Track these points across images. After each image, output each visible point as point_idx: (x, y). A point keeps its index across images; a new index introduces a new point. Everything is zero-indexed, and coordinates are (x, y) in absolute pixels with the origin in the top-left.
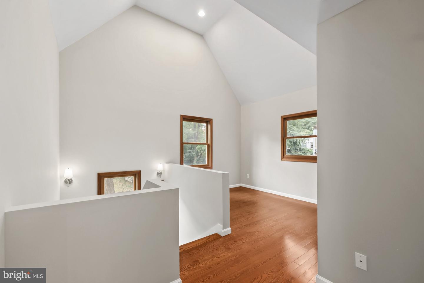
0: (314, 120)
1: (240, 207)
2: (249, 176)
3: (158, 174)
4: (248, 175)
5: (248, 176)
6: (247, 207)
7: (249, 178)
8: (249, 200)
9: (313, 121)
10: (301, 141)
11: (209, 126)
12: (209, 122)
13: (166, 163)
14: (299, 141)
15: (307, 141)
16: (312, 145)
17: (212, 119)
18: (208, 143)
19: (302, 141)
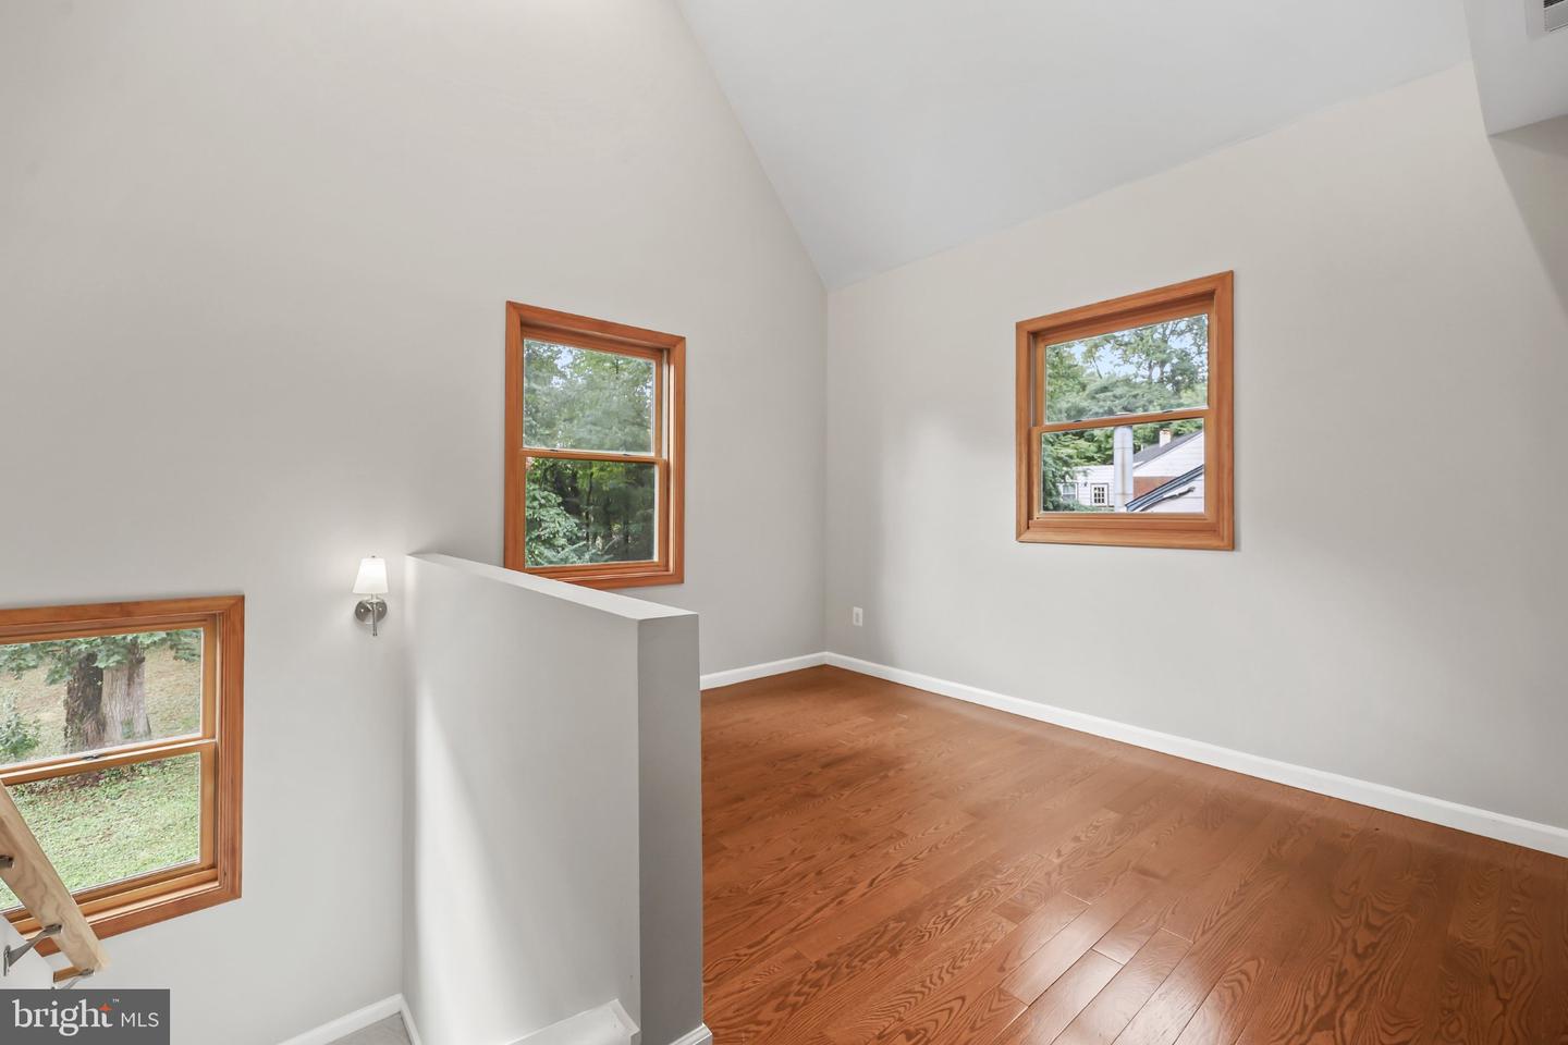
0: (1101, 403)
1: (810, 795)
2: (861, 620)
3: (362, 611)
4: (858, 610)
5: (857, 615)
6: (847, 793)
7: (861, 624)
8: (861, 744)
9: (1096, 409)
10: (1058, 479)
11: (669, 374)
12: (669, 351)
13: (410, 555)
14: (1054, 476)
15: (1080, 478)
16: (1097, 491)
17: (682, 339)
18: (665, 457)
19: (1063, 477)
